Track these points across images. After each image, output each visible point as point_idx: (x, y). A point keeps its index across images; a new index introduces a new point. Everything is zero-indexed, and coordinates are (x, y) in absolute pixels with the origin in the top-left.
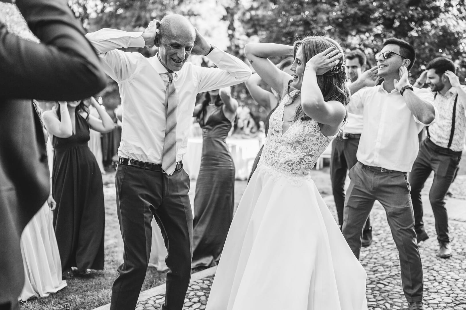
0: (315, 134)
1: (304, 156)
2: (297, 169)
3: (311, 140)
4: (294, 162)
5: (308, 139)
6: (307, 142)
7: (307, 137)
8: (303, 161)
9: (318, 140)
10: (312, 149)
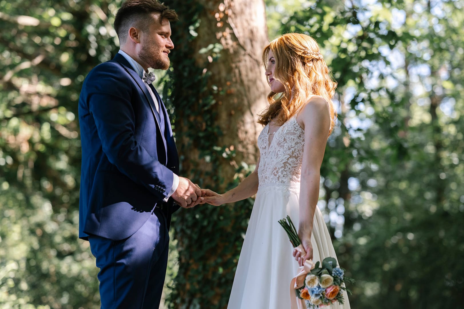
0: (295, 132)
1: (288, 159)
2: (284, 176)
3: (292, 139)
4: (279, 168)
5: (289, 138)
6: (288, 142)
7: (288, 136)
8: (287, 164)
9: (299, 138)
10: (295, 150)
